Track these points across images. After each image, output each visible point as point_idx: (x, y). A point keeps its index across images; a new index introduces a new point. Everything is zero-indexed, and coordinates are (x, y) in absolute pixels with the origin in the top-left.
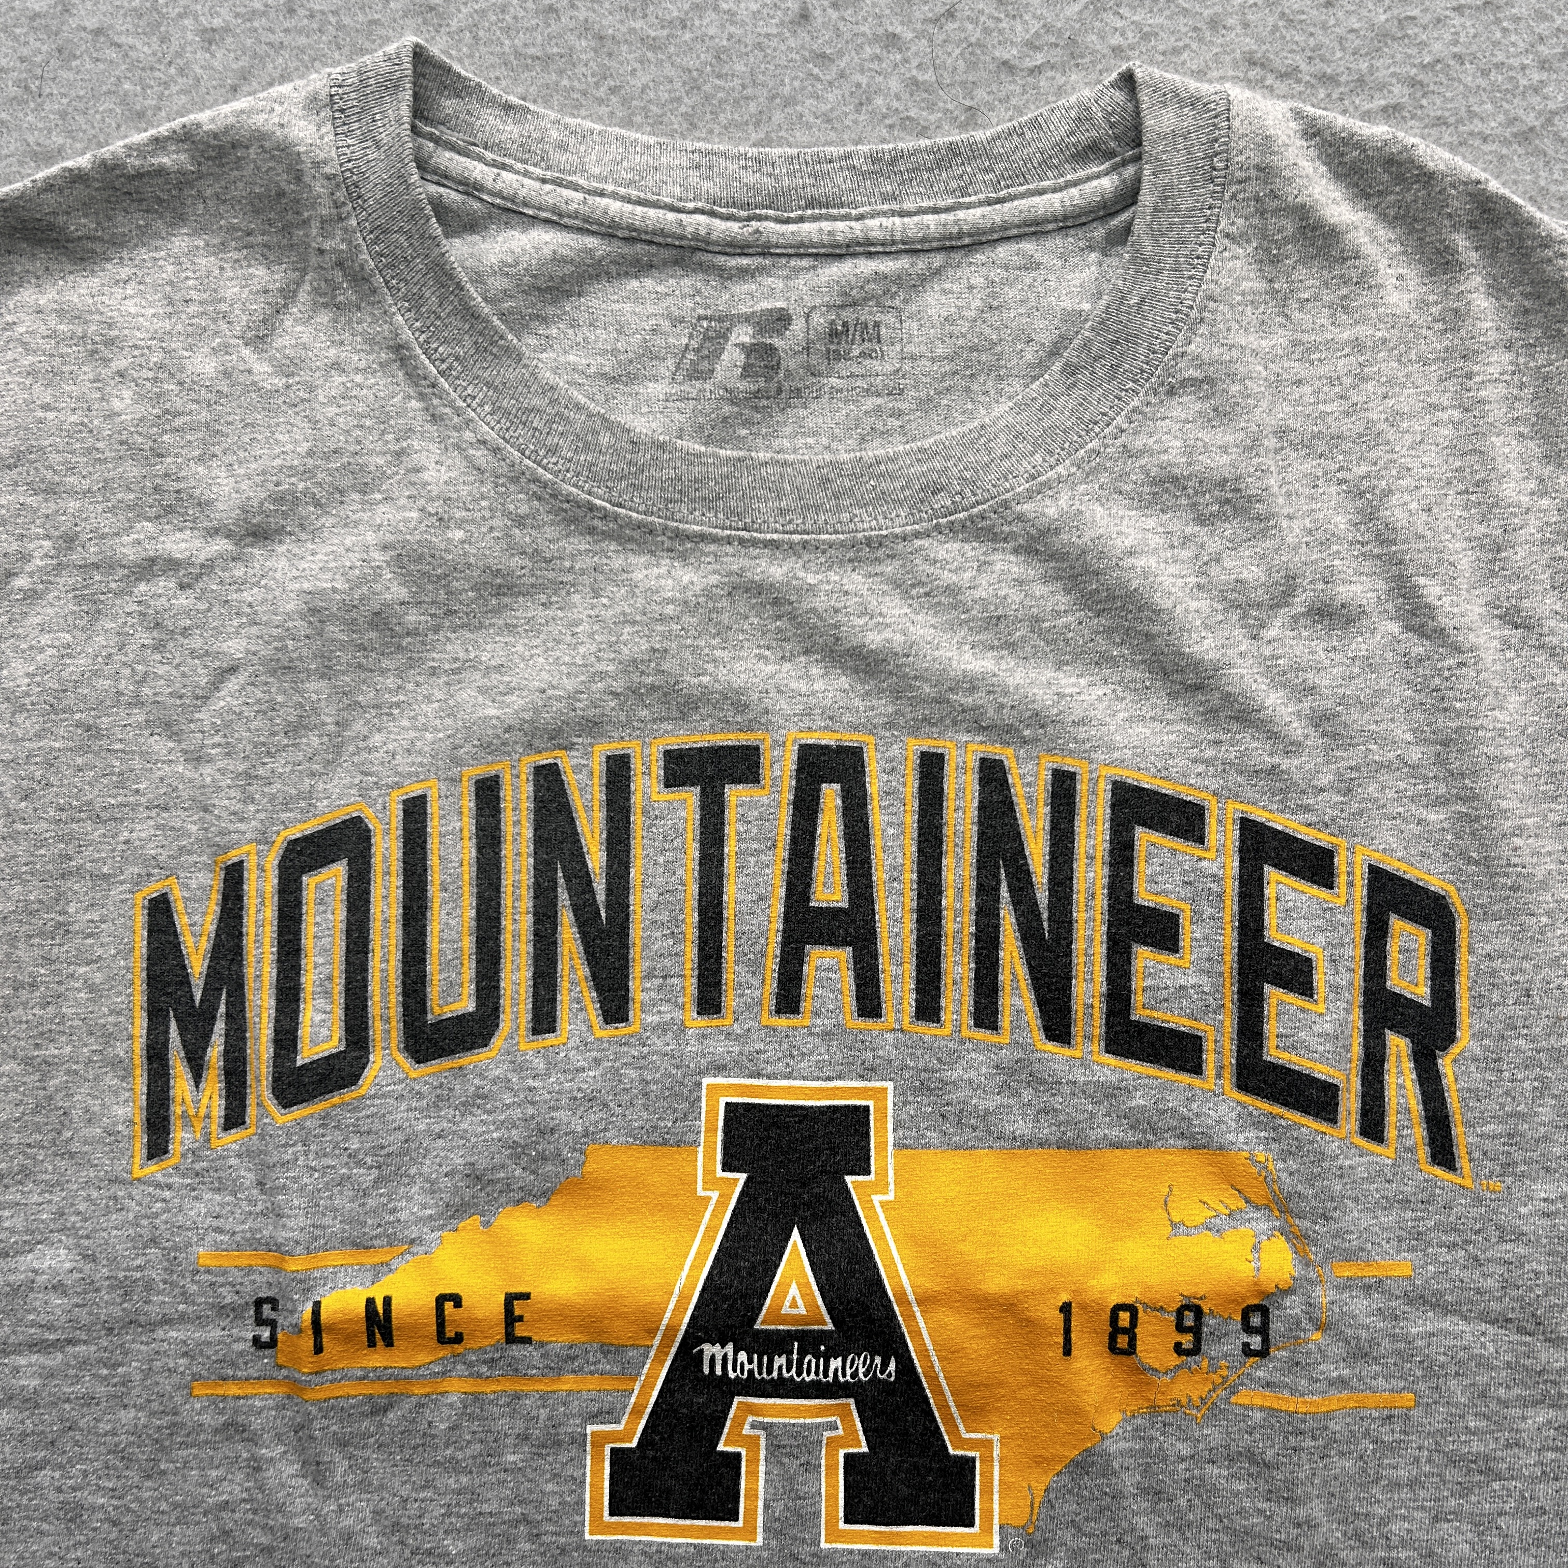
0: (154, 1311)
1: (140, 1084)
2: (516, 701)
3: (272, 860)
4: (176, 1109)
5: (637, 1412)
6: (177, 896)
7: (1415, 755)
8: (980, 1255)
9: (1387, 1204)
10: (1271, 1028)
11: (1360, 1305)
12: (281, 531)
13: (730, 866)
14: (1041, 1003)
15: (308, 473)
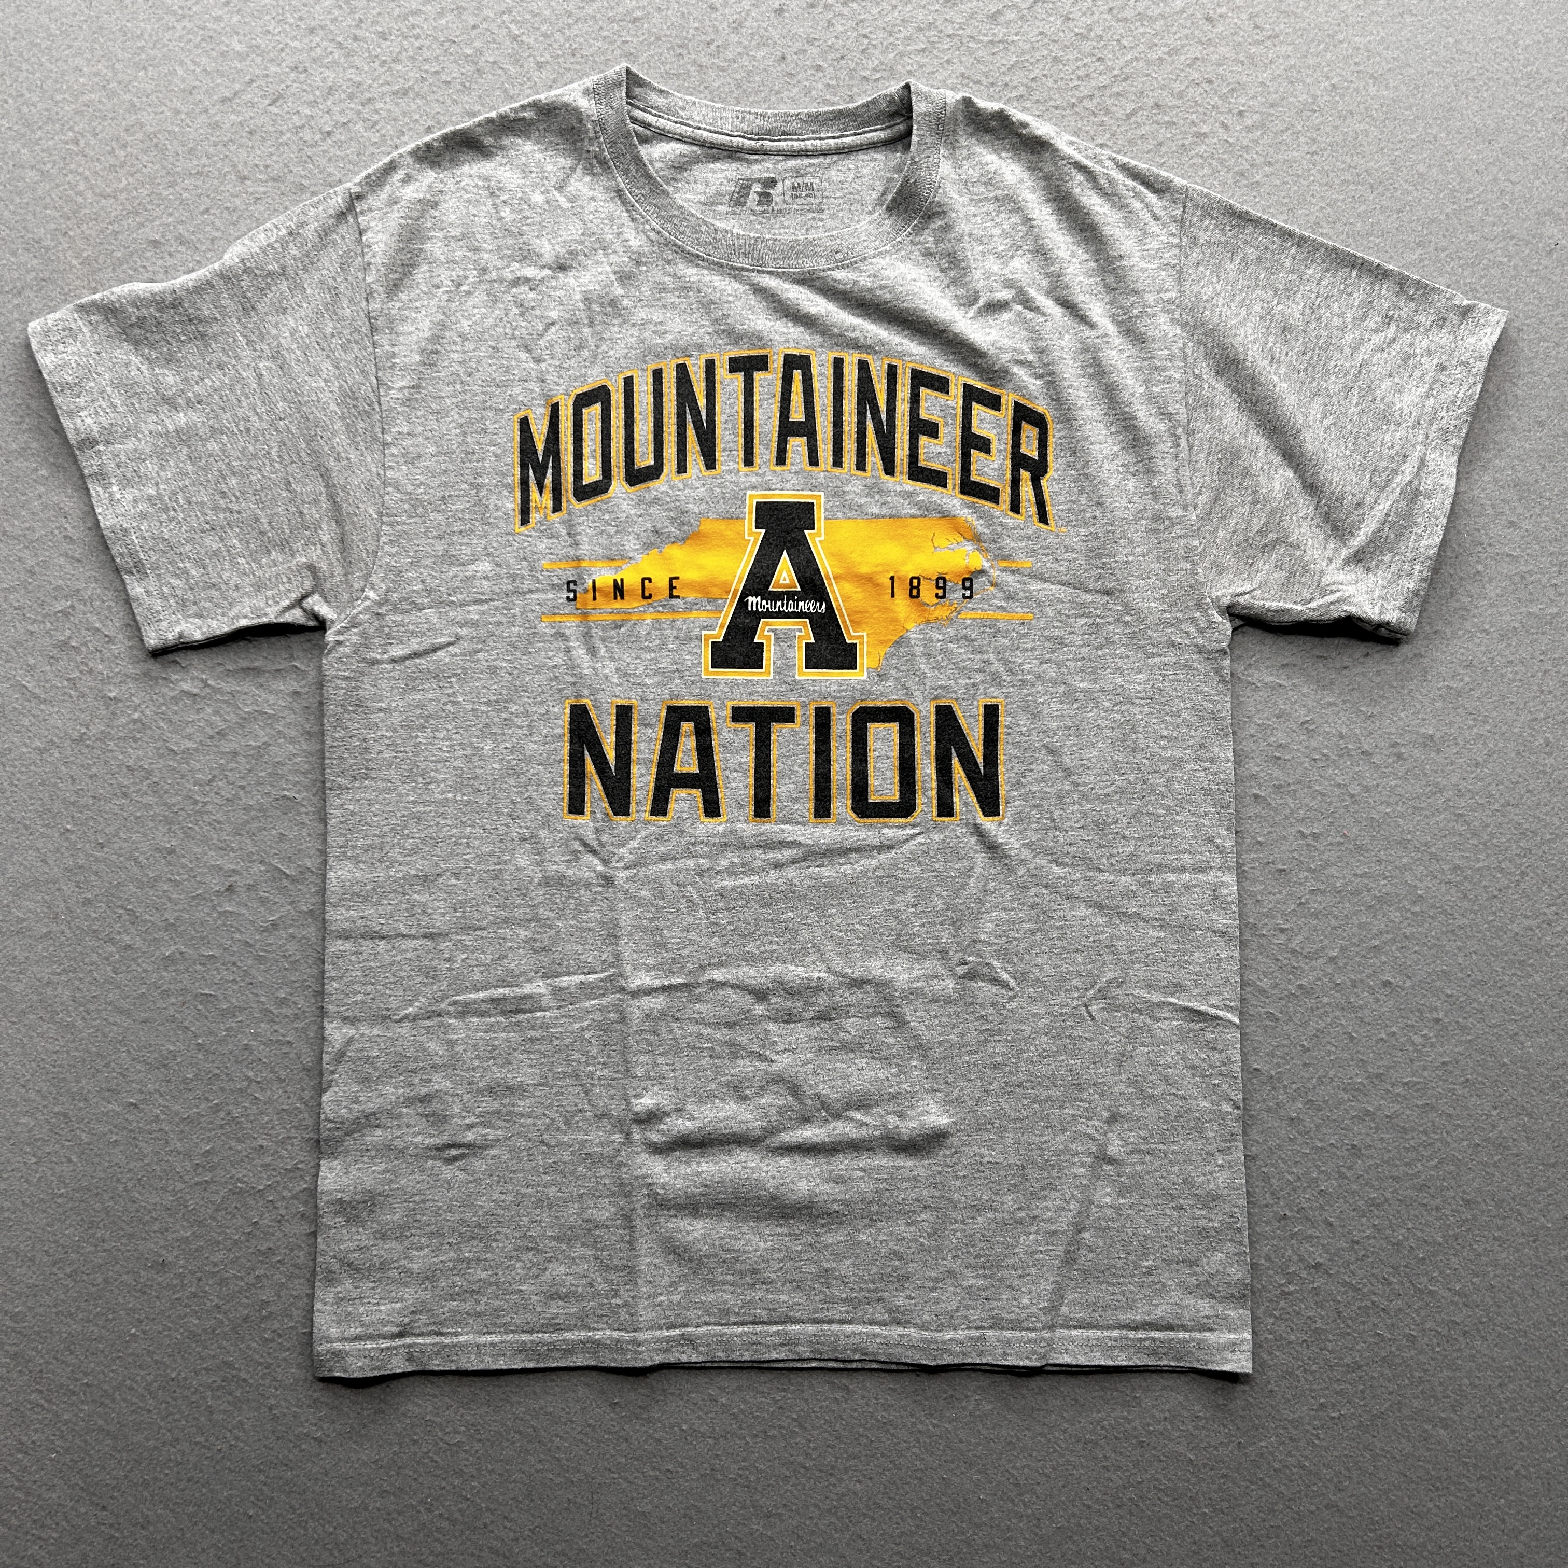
0: (525, 588)
1: (518, 495)
2: (669, 337)
3: (570, 403)
4: (532, 505)
5: (722, 627)
6: (531, 418)
7: (1031, 358)
8: (858, 559)
9: (1021, 538)
10: (973, 467)
11: (1010, 578)
12: (571, 266)
13: (756, 405)
14: (883, 459)
15: (582, 243)
